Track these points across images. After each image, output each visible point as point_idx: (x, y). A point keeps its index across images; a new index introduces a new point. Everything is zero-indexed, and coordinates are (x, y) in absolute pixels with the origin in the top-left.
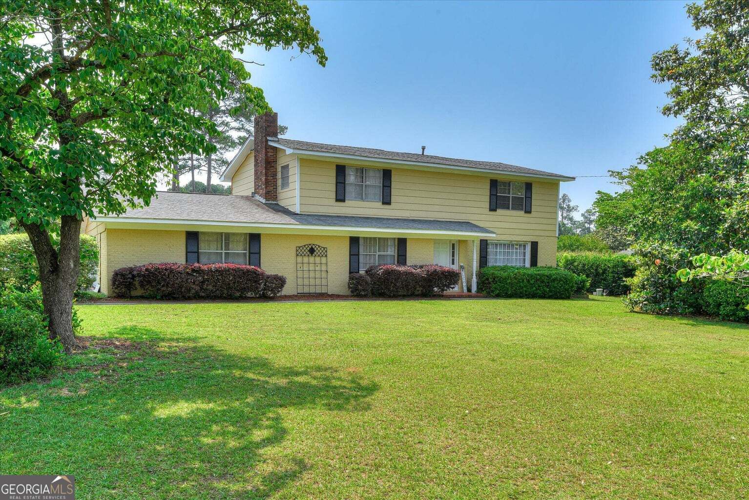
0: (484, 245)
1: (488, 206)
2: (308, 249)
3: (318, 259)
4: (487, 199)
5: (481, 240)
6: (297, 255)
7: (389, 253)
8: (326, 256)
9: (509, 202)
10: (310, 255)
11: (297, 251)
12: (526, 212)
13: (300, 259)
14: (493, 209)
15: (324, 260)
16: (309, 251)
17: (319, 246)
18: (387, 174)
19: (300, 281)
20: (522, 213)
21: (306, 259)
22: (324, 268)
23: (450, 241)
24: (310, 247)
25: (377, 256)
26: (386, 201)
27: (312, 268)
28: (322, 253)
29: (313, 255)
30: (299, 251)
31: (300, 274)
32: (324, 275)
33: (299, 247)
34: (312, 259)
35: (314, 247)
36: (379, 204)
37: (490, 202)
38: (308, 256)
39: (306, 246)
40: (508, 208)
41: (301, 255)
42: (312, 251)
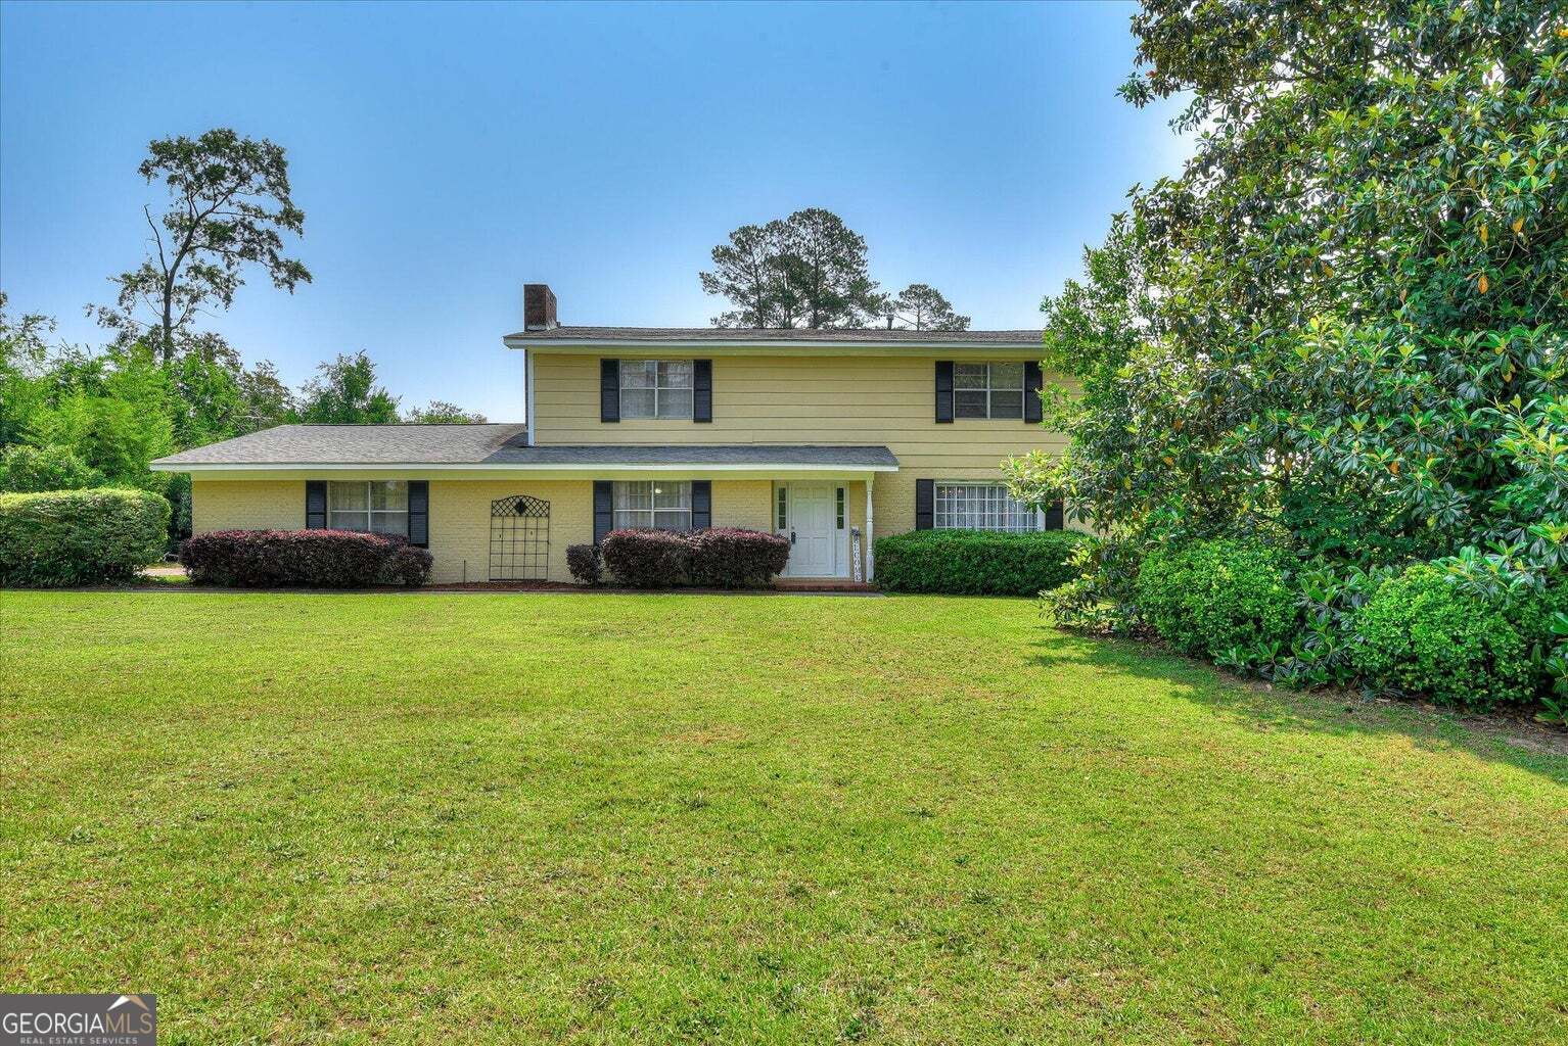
0: (925, 488)
1: (931, 412)
2: (515, 504)
3: (532, 522)
4: (931, 399)
5: (918, 480)
6: (493, 515)
7: (682, 509)
8: (548, 516)
9: (985, 402)
10: (518, 514)
11: (493, 507)
12: (1028, 421)
13: (498, 522)
14: (943, 417)
15: (543, 522)
16: (515, 508)
17: (535, 499)
18: (703, 369)
19: (496, 560)
20: (1019, 423)
21: (509, 522)
22: (543, 536)
23: (833, 483)
24: (518, 500)
25: (653, 514)
26: (703, 415)
27: (520, 536)
28: (540, 512)
29: (524, 514)
30: (498, 507)
31: (496, 547)
32: (543, 547)
33: (498, 502)
34: (520, 522)
35: (524, 500)
36: (688, 423)
37: (936, 405)
38: (514, 515)
39: (511, 500)
40: (985, 416)
41: (500, 515)
42: (521, 508)
